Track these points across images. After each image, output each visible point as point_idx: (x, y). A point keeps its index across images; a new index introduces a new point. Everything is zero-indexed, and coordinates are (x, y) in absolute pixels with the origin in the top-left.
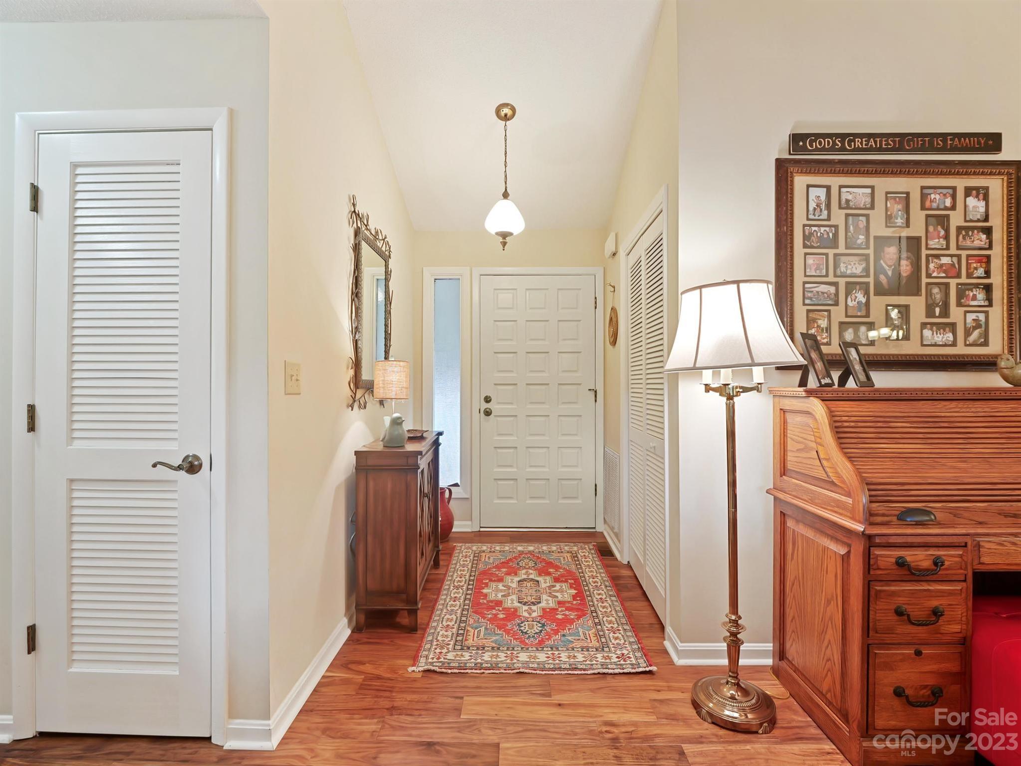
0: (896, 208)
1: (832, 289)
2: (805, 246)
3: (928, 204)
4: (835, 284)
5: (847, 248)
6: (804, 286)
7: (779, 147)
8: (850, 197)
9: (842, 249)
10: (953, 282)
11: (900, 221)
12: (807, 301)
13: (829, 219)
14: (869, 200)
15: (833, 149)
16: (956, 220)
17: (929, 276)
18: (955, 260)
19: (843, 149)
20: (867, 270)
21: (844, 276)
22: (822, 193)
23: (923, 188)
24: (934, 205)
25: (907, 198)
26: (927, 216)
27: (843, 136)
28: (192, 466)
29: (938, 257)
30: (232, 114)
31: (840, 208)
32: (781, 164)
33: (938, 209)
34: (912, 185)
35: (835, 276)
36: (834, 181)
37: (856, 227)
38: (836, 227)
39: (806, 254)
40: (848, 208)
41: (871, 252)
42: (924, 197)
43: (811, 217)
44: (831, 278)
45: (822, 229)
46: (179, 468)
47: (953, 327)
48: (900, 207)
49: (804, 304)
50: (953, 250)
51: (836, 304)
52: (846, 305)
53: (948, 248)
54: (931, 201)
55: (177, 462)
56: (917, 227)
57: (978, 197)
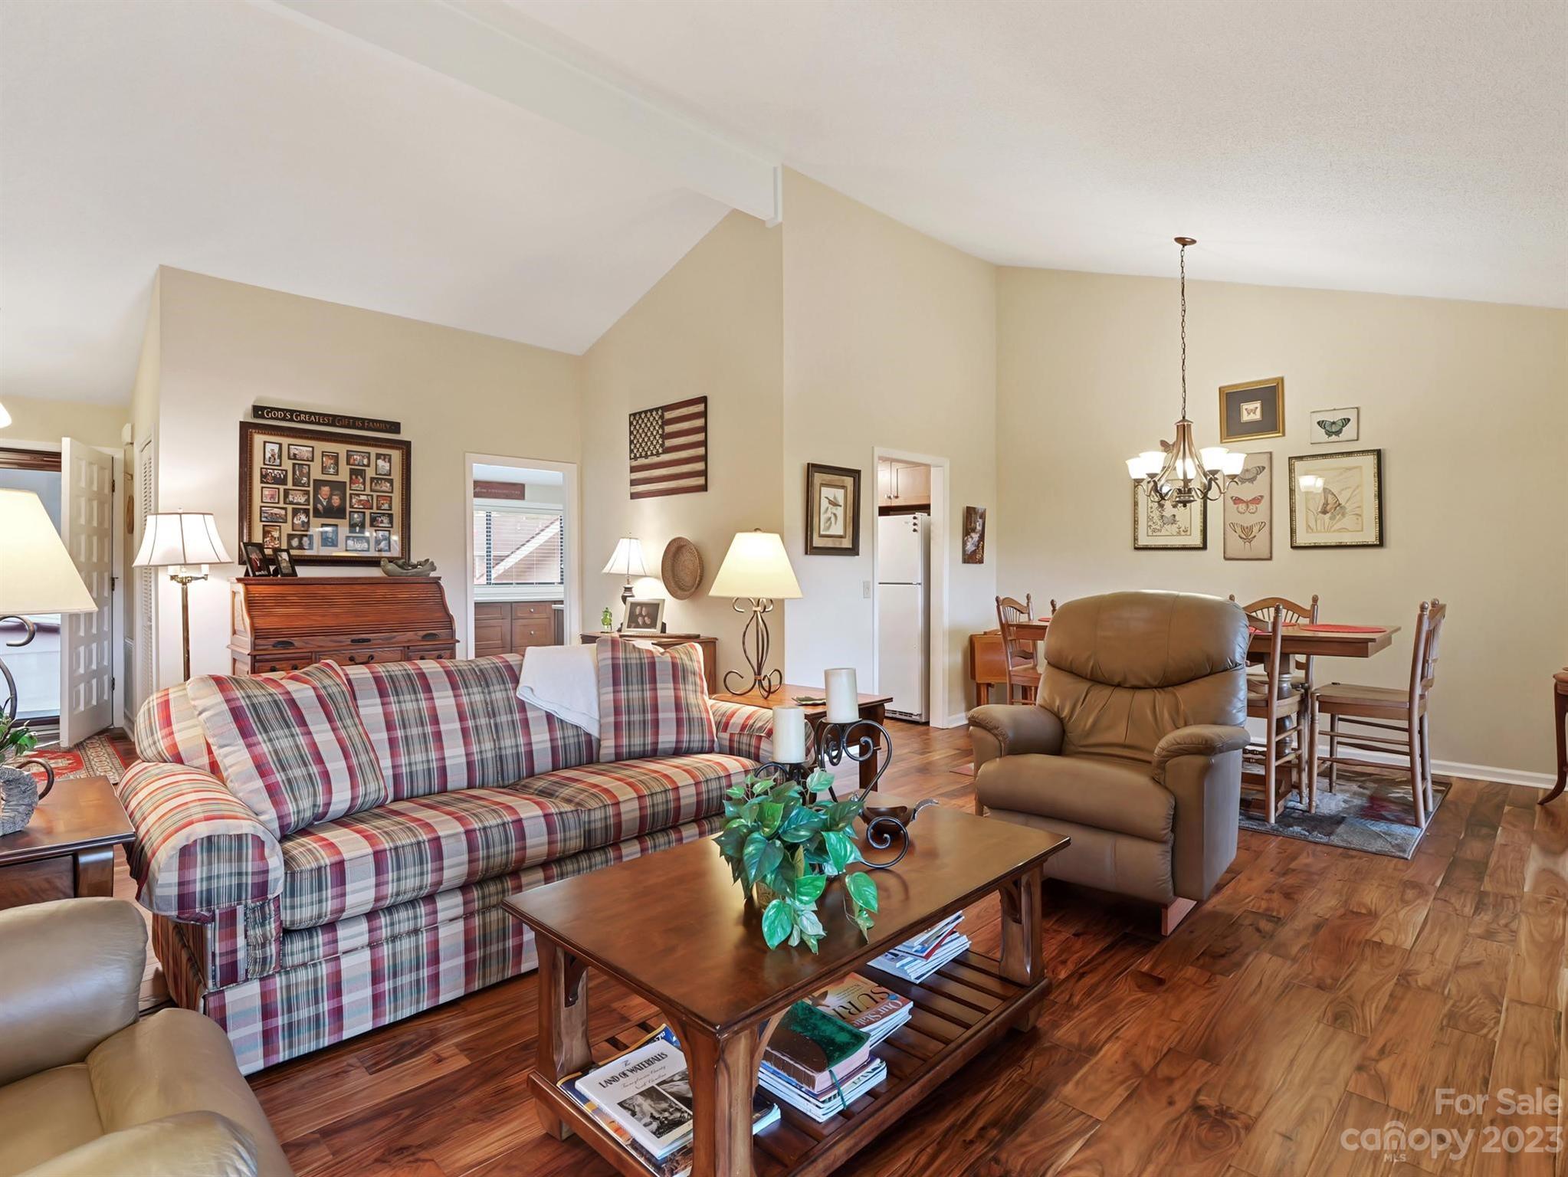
0: (329, 462)
1: (283, 512)
2: (262, 482)
3: (352, 461)
4: (285, 509)
5: (294, 485)
6: (261, 510)
7: (243, 413)
8: (296, 452)
9: (290, 485)
10: (368, 512)
11: (332, 471)
12: (263, 519)
13: (280, 465)
14: (310, 455)
15: (284, 419)
16: (370, 473)
17: (351, 507)
18: (370, 497)
19: (291, 420)
20: (308, 500)
21: (291, 503)
22: (276, 448)
23: (348, 452)
24: (356, 462)
25: (336, 458)
26: (351, 469)
27: (292, 412)
29: (358, 495)
31: (289, 458)
32: (245, 427)
33: (358, 465)
34: (342, 449)
35: (285, 503)
36: (285, 441)
37: (301, 472)
38: (286, 471)
39: (262, 488)
40: (295, 459)
41: (311, 489)
42: (349, 457)
43: (267, 463)
44: (281, 505)
45: (276, 472)
47: (367, 540)
48: (332, 461)
49: (261, 521)
50: (368, 491)
51: (286, 522)
52: (293, 523)
53: (364, 490)
54: (354, 460)
56: (344, 475)
57: (384, 460)
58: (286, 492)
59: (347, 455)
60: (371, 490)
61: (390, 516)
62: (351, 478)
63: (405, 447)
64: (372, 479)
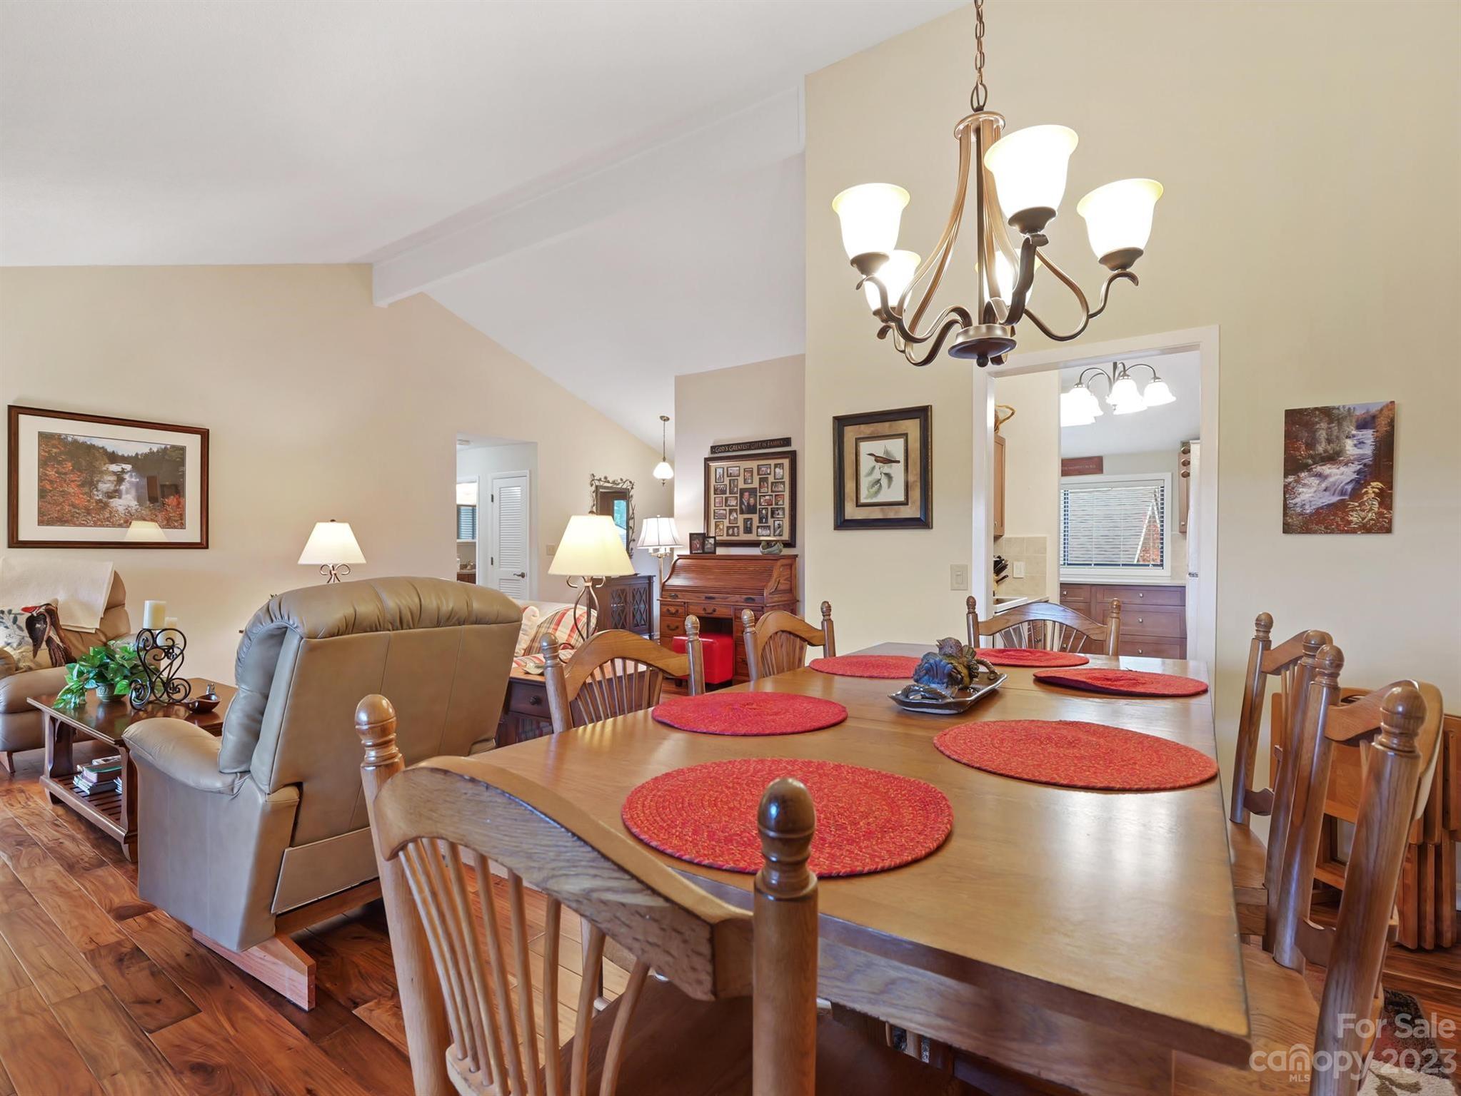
0: (748, 475)
1: (724, 512)
2: (715, 494)
3: (761, 472)
4: (725, 510)
5: (730, 494)
6: (714, 512)
7: (707, 454)
8: (731, 471)
9: (728, 494)
10: (769, 507)
11: (750, 481)
12: (715, 517)
13: (723, 481)
14: (738, 472)
15: (726, 451)
16: (771, 479)
17: (760, 505)
18: (771, 497)
19: (729, 451)
20: (737, 503)
21: (729, 506)
22: (721, 470)
23: (758, 466)
24: (763, 473)
25: (751, 472)
26: (760, 478)
27: (728, 445)
28: (523, 575)
29: (764, 496)
30: (530, 471)
31: (728, 476)
32: (707, 460)
33: (765, 474)
34: (753, 464)
35: (726, 506)
36: (726, 465)
37: (734, 484)
38: (726, 485)
39: (715, 497)
40: (731, 476)
41: (738, 495)
42: (759, 469)
43: (717, 480)
44: (724, 508)
45: (721, 486)
46: (519, 575)
47: (769, 527)
49: (714, 519)
50: (770, 493)
51: (726, 518)
52: (730, 519)
53: (768, 492)
54: (762, 471)
55: (520, 574)
56: (756, 484)
57: (780, 468)
58: (726, 499)
59: (758, 468)
60: (772, 491)
61: (783, 509)
62: (760, 484)
63: (793, 456)
64: (772, 483)
